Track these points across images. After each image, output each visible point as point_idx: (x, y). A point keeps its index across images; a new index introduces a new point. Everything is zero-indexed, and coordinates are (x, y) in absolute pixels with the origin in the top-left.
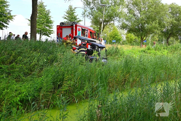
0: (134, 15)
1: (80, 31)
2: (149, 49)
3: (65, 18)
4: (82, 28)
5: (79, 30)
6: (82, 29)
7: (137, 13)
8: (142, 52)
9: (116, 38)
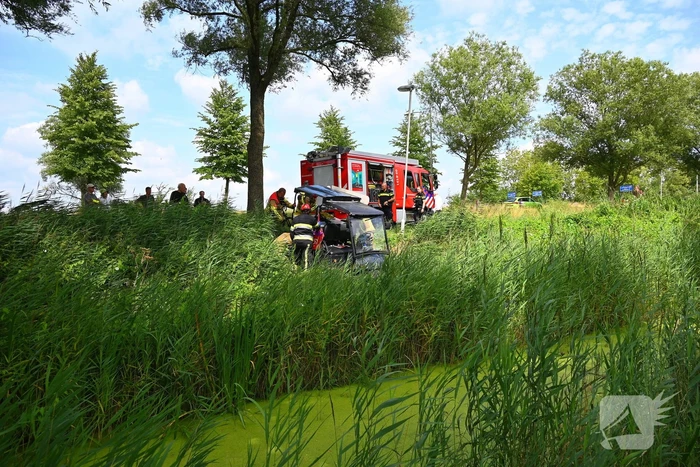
0: (584, 116)
1: (361, 170)
2: (603, 213)
3: (397, 144)
4: (367, 162)
5: (356, 169)
6: (369, 166)
7: (591, 108)
8: (568, 222)
9: (542, 185)
